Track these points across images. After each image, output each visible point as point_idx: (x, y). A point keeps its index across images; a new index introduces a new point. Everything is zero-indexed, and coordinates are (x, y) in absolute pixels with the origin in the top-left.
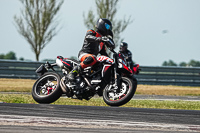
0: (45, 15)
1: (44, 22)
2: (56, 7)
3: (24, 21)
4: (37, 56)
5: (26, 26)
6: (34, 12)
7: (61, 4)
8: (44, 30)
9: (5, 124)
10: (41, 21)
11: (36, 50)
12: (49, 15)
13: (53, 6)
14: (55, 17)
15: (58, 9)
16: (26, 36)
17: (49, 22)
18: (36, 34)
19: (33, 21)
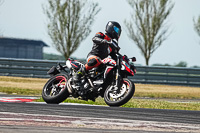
0: (155, 19)
1: (154, 26)
2: (166, 11)
3: (134, 26)
4: (147, 60)
5: (135, 30)
6: (144, 16)
7: (170, 9)
8: (154, 35)
9: (115, 128)
10: (151, 25)
11: (145, 55)
12: (159, 20)
13: (163, 10)
14: (165, 21)
15: (168, 13)
16: (136, 40)
17: (159, 26)
18: (145, 39)
19: (142, 26)
